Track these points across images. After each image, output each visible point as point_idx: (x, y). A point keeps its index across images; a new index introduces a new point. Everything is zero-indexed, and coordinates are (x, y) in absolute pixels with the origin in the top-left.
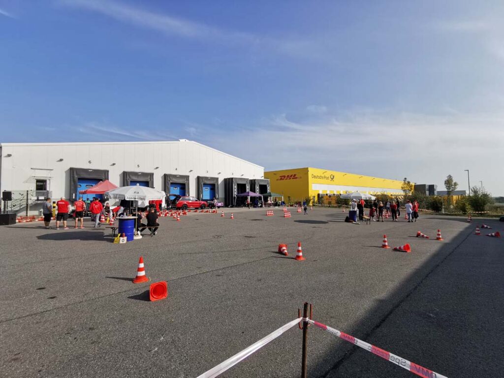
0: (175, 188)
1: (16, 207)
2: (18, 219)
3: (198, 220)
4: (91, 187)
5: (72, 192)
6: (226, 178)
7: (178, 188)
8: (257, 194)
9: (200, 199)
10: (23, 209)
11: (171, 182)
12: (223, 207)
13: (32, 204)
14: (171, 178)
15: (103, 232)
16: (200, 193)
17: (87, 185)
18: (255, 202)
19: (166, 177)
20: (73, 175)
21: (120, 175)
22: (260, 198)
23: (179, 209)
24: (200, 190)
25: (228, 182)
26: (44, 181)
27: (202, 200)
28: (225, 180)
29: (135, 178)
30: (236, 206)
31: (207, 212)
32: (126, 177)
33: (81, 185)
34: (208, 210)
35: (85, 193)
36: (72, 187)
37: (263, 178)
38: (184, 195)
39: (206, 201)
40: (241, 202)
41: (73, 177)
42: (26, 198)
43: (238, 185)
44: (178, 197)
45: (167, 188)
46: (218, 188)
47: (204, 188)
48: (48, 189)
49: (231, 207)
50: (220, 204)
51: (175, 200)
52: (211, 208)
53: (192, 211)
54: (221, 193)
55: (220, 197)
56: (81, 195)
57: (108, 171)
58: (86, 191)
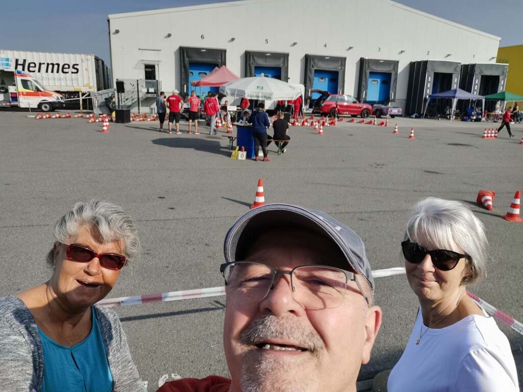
0: (322, 78)
1: (128, 100)
2: (132, 117)
3: (352, 135)
4: (205, 75)
5: (183, 82)
6: (414, 60)
7: (327, 79)
8: (474, 95)
9: (362, 100)
10: (135, 104)
11: (316, 68)
12: (400, 116)
13: (142, 97)
14: (316, 61)
15: (219, 142)
16: (363, 89)
17: (200, 73)
18: (465, 111)
19: (308, 59)
20: (184, 57)
21: (241, 57)
22: (479, 103)
23: (324, 114)
24: (364, 83)
25: (417, 70)
26: (153, 67)
27: (365, 102)
28: (412, 65)
29: (261, 62)
30: (426, 117)
31: (370, 123)
32: (250, 61)
33: (192, 73)
34: (373, 120)
35: (197, 85)
36: (183, 76)
37: (494, 62)
38: (336, 92)
39: (372, 103)
40: (438, 109)
41: (184, 60)
42: (136, 89)
43: (437, 75)
44: (324, 95)
45: (308, 79)
46: (396, 79)
47: (370, 80)
48: (157, 78)
49: (416, 117)
50: (395, 111)
51: (320, 99)
52: (379, 117)
53: (345, 120)
54: (400, 91)
55: (397, 98)
56: (193, 88)
57: (225, 51)
58: (199, 82)
